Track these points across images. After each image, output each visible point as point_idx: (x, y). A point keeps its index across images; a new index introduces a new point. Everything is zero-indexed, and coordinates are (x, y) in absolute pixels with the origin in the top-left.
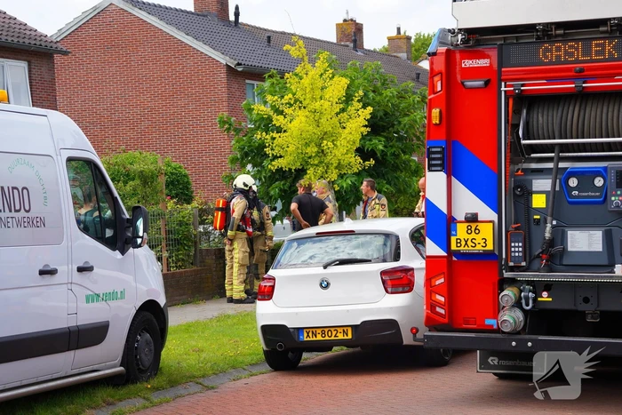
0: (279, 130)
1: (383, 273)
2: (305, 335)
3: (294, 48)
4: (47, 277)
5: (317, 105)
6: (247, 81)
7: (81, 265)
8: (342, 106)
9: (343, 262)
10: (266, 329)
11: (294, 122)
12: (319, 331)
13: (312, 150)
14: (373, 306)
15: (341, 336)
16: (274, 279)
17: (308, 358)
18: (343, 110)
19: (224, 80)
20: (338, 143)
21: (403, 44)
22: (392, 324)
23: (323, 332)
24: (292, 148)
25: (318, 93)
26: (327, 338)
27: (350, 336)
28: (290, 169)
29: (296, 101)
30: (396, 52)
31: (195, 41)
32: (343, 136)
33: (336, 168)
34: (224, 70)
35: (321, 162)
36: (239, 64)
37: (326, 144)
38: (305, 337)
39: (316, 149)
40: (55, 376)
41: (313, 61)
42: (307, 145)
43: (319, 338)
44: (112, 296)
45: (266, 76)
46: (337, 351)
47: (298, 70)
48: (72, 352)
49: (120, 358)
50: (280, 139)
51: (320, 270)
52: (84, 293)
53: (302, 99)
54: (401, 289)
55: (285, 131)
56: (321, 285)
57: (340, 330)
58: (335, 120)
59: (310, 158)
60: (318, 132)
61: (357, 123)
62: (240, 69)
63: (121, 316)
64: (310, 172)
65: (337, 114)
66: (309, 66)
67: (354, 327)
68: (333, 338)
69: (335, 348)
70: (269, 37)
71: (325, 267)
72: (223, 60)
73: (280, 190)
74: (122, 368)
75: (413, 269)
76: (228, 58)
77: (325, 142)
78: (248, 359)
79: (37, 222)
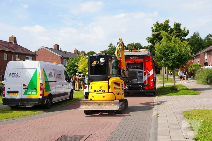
0: (79, 66)
4: (63, 86)
5: (84, 63)
7: (66, 84)
11: (81, 65)
13: (83, 69)
19: (60, 59)
21: (83, 53)
31: (55, 53)
36: (62, 57)
50: (79, 68)
52: (66, 88)
53: (82, 62)
60: (84, 67)
63: (69, 91)
64: (84, 72)
72: (60, 56)
74: (70, 98)
78: (82, 97)
79: (62, 79)
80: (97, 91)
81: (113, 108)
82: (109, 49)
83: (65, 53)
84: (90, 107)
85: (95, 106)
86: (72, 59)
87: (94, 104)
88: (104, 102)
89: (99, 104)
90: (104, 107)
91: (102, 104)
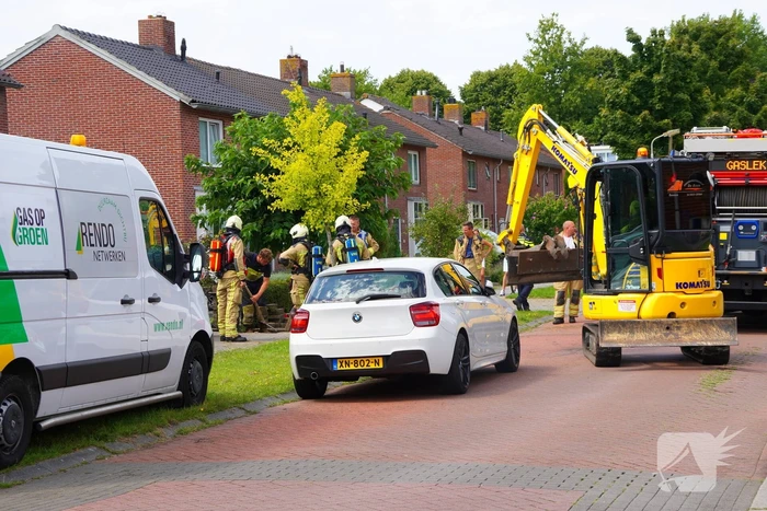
0: (277, 172)
1: (413, 308)
2: (339, 365)
3: (291, 93)
4: (128, 306)
5: (316, 149)
6: (201, 119)
7: (151, 296)
8: (339, 150)
9: (374, 298)
10: (300, 360)
11: (293, 165)
12: (352, 361)
13: (310, 192)
14: (404, 338)
15: (372, 366)
16: (308, 313)
17: (334, 387)
18: (339, 154)
19: (178, 118)
20: (337, 186)
21: (347, 82)
22: (421, 355)
23: (356, 362)
24: (291, 190)
25: (316, 137)
26: (359, 367)
27: (381, 366)
28: (288, 211)
29: (295, 144)
30: (339, 90)
31: (147, 76)
32: (342, 179)
33: (333, 210)
34: (178, 107)
35: (319, 204)
36: (193, 101)
37: (325, 187)
38: (338, 367)
39: (314, 192)
40: (130, 397)
41: (312, 106)
42: (306, 187)
43: (352, 367)
44: (172, 326)
45: (236, 115)
46: (361, 380)
47: (296, 114)
48: (143, 376)
49: (177, 383)
50: (279, 180)
51: (353, 305)
52: (152, 322)
53: (300, 142)
54: (427, 323)
55: (283, 173)
56: (354, 318)
57: (372, 360)
58: (333, 163)
59: (308, 200)
60: (316, 175)
61: (353, 168)
62: (194, 107)
63: (179, 342)
64: (309, 213)
65: (336, 157)
66: (307, 111)
67: (385, 358)
68: (365, 367)
69: (361, 379)
70: (218, 73)
71: (358, 302)
72: (177, 96)
73: (253, 232)
74: (180, 393)
75: (437, 305)
76: (181, 95)
77: (324, 185)
78: (278, 389)
79: (119, 257)
80: (692, 285)
81: (717, 340)
82: (536, 54)
83: (218, 74)
84: (635, 338)
85: (653, 334)
86: (255, 116)
87: (651, 329)
88: (684, 322)
89: (668, 328)
90: (686, 338)
91: (678, 328)
